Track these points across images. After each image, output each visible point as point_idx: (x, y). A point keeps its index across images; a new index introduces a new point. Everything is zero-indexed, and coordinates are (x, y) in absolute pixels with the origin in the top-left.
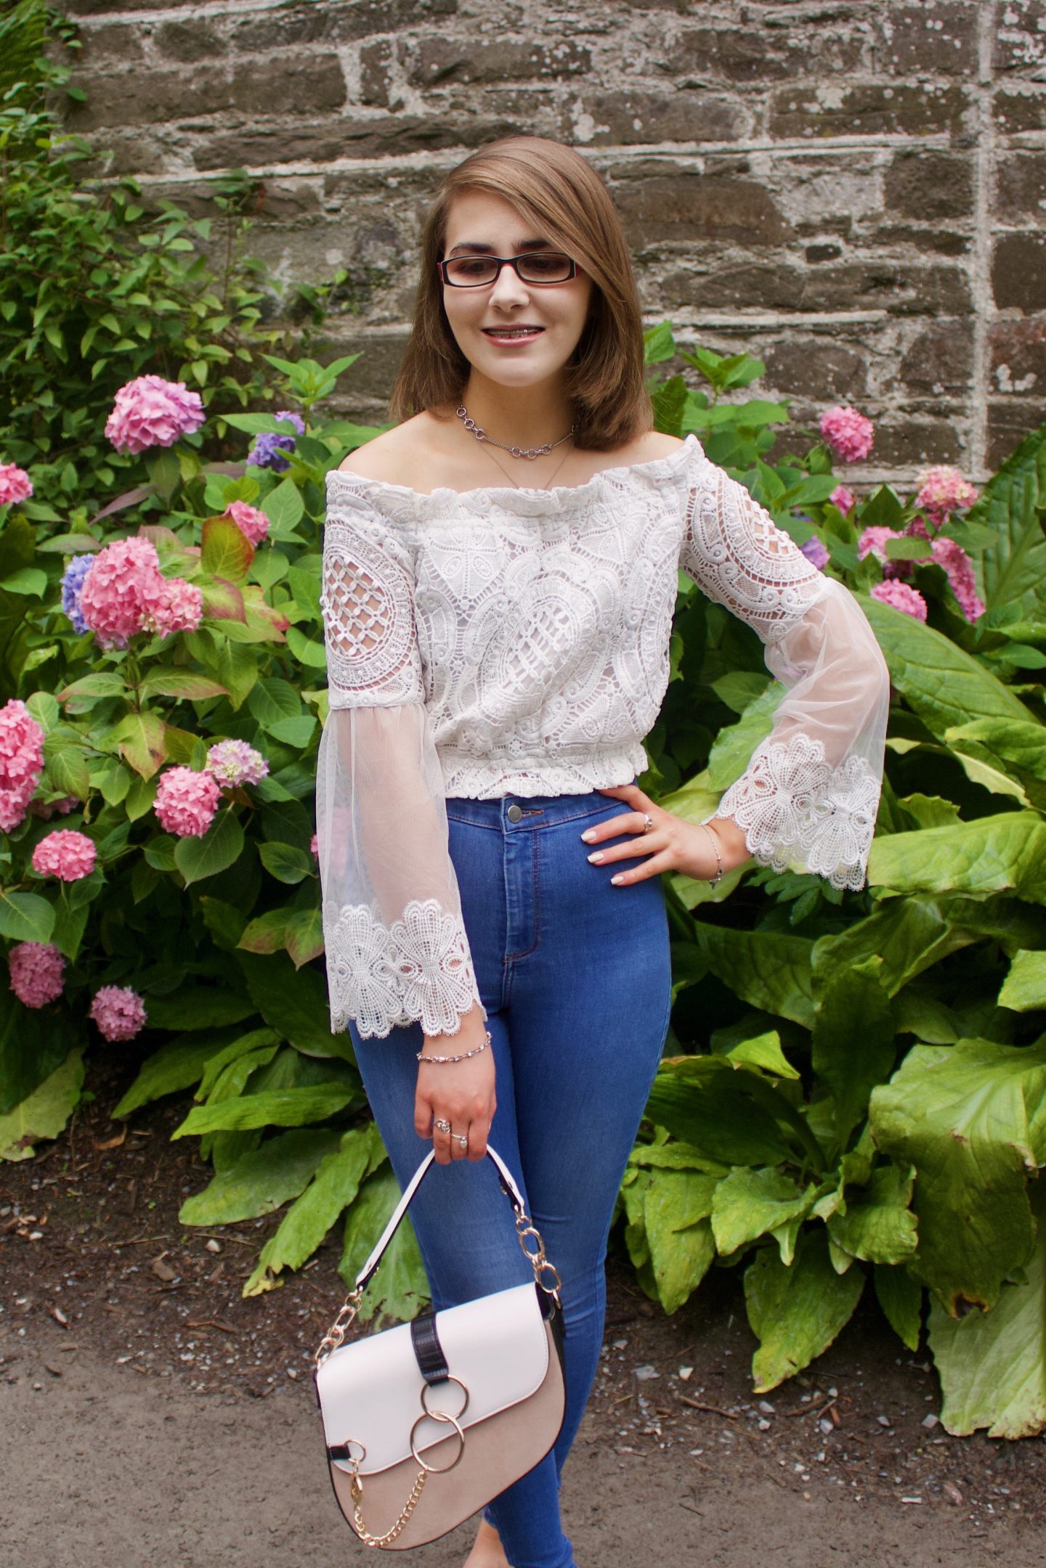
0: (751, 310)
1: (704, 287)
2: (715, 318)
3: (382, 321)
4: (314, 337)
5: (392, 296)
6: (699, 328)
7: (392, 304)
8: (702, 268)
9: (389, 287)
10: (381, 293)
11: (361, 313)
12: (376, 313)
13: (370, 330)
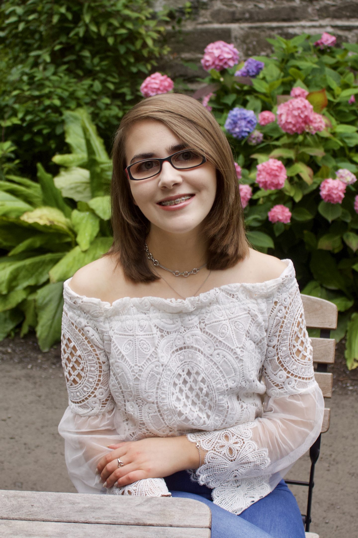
0: (353, 20)
1: (336, 11)
2: (339, 23)
3: (204, 23)
4: (177, 28)
5: (208, 13)
6: (333, 27)
7: (208, 16)
8: (334, 3)
9: (206, 9)
10: (202, 12)
11: (195, 19)
12: (201, 20)
13: (199, 27)
